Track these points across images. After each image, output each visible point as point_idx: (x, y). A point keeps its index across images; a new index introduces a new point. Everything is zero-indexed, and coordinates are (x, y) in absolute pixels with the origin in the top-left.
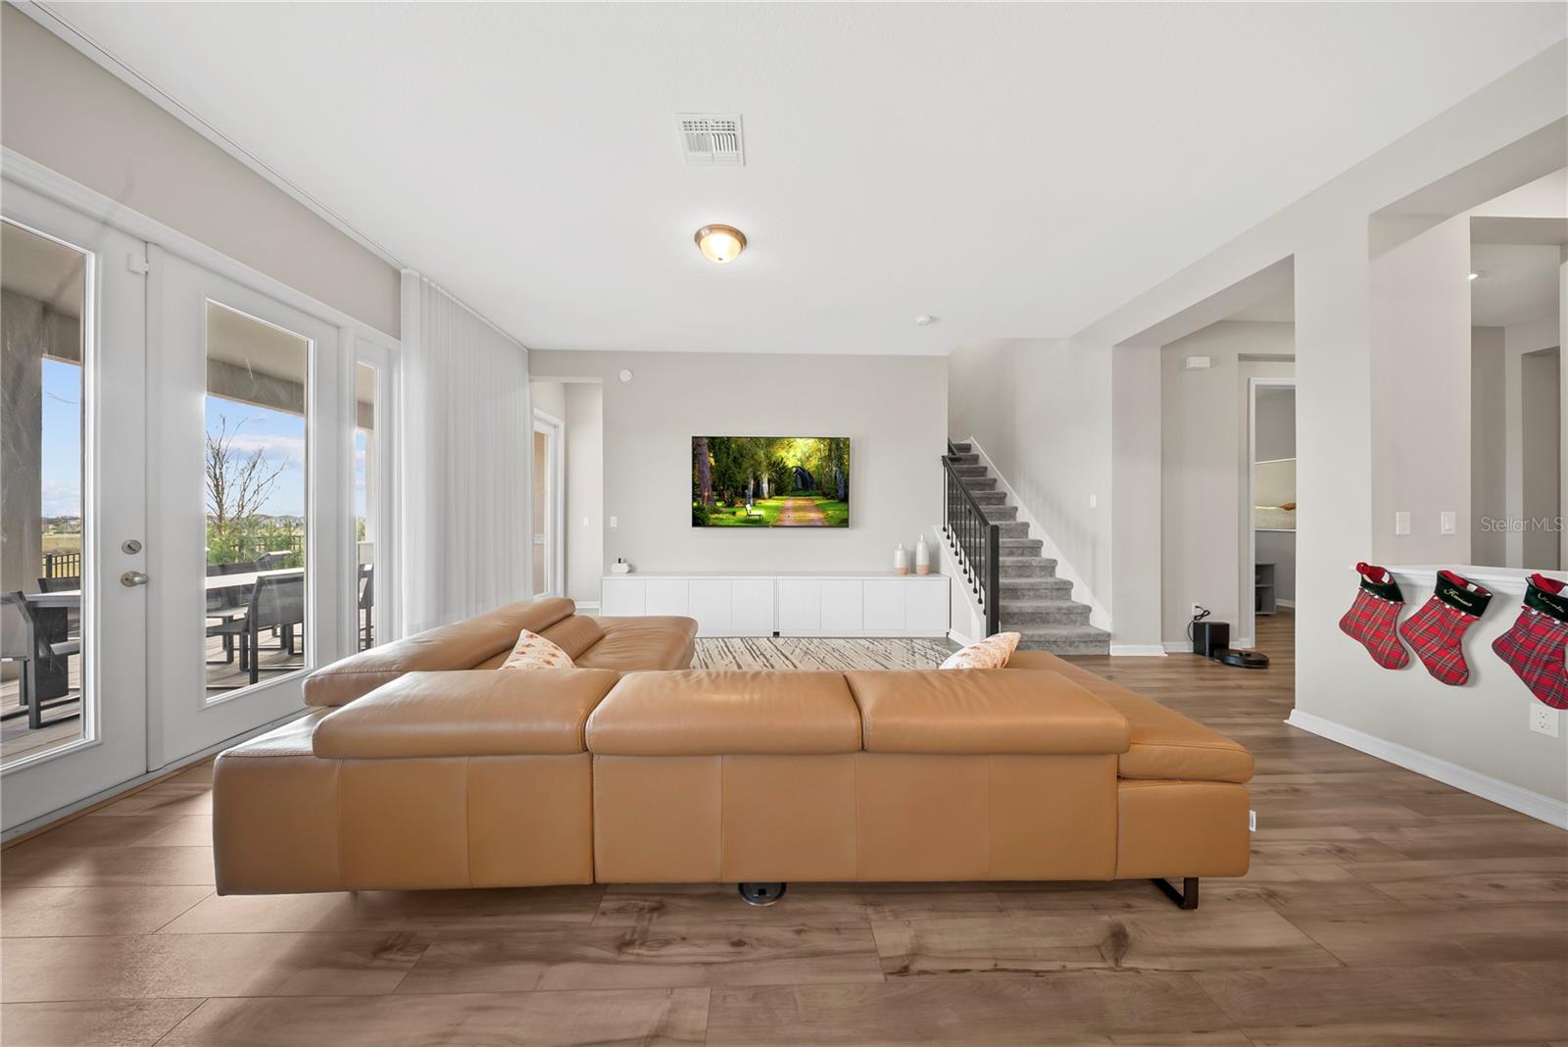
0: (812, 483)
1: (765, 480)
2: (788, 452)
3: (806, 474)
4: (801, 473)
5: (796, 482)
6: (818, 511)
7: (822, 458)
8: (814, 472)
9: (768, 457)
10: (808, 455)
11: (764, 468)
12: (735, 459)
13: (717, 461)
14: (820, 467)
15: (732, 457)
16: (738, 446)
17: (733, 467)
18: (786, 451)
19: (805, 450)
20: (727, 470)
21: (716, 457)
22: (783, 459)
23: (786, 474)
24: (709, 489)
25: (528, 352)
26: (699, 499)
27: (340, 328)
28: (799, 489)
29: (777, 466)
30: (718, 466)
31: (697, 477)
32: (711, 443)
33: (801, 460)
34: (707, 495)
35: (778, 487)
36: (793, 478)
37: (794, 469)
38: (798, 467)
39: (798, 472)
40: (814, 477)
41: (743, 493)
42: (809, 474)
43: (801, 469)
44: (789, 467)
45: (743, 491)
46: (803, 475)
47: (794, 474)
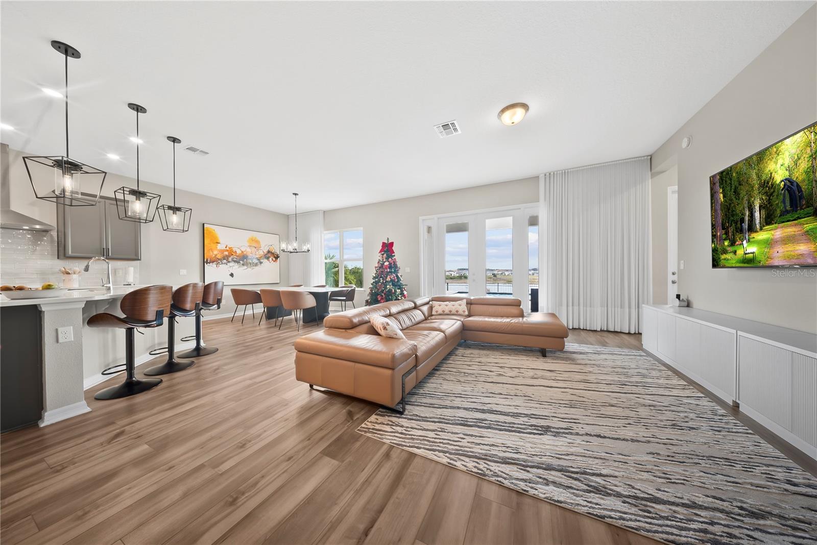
0: (801, 197)
1: (757, 208)
2: (776, 163)
3: (795, 188)
4: (791, 185)
5: (784, 202)
6: (808, 241)
7: (812, 156)
8: (804, 181)
9: (759, 177)
10: (796, 157)
11: (756, 192)
12: (736, 188)
13: (724, 197)
14: (811, 170)
15: (733, 187)
16: (737, 173)
17: (734, 199)
18: (775, 162)
19: (794, 151)
20: (730, 204)
21: (724, 192)
22: (771, 174)
23: (775, 194)
24: (720, 227)
25: (649, 157)
26: (715, 240)
27: (520, 209)
28: (787, 212)
29: (767, 186)
30: (725, 201)
31: (714, 217)
32: (721, 179)
33: (789, 169)
34: (719, 234)
35: (768, 214)
36: (782, 197)
37: (783, 183)
38: (786, 179)
39: (786, 187)
40: (803, 190)
41: (742, 226)
42: (798, 185)
43: (789, 181)
44: (778, 182)
45: (741, 224)
46: (791, 188)
47: (782, 190)
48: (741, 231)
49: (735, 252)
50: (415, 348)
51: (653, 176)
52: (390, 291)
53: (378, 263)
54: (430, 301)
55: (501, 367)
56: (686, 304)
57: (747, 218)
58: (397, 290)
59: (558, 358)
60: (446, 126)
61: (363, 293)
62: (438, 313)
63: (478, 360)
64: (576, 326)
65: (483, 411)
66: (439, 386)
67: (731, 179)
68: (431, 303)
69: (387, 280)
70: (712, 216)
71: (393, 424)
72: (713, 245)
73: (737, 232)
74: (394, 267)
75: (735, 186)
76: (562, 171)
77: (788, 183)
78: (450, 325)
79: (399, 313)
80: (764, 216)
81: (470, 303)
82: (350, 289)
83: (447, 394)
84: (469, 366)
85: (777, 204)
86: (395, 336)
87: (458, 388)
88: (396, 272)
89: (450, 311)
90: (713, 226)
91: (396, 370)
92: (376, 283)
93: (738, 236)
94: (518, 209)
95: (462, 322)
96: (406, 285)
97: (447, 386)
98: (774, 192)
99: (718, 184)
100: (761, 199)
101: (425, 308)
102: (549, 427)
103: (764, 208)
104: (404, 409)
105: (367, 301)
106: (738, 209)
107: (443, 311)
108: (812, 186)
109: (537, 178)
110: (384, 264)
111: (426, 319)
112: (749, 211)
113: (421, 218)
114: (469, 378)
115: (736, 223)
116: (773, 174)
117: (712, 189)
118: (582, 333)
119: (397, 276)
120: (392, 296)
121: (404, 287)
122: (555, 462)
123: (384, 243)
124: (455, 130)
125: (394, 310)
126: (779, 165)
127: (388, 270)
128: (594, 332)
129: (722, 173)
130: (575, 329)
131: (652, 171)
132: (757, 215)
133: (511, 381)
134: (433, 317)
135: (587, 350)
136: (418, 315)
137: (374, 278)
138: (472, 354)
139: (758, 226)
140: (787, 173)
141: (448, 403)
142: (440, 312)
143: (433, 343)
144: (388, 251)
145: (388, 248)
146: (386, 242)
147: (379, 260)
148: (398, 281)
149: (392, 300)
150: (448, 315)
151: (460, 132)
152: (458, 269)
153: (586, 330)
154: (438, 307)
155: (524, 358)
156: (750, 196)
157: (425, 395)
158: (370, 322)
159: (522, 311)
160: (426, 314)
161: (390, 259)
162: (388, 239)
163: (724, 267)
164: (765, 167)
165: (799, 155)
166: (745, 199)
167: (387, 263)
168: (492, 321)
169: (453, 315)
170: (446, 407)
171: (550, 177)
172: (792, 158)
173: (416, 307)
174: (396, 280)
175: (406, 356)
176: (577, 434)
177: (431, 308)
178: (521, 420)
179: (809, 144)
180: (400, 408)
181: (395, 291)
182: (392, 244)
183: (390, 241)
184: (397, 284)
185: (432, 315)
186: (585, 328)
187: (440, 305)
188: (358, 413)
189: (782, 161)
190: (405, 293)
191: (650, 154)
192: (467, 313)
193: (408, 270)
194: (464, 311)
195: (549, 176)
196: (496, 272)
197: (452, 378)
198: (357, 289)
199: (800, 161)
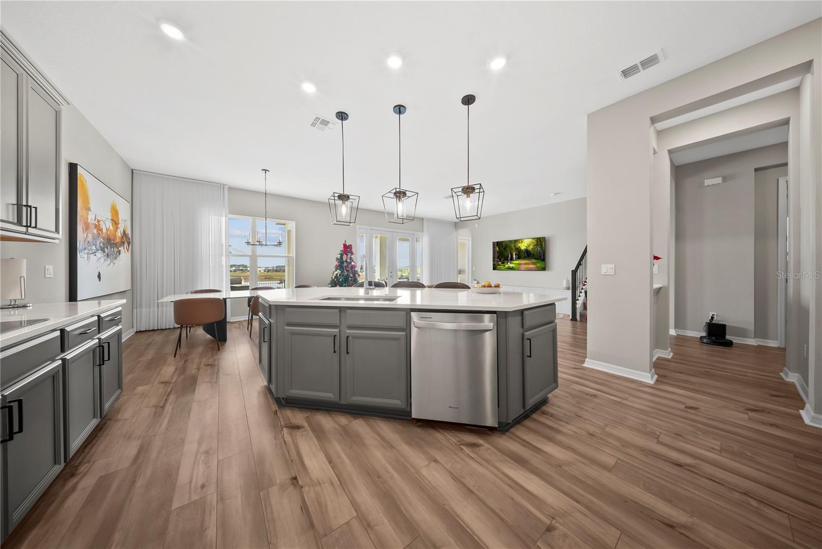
0: (531, 254)
1: (514, 254)
3: (529, 251)
4: (527, 251)
5: (525, 254)
8: (532, 251)
11: (514, 251)
13: (499, 249)
16: (505, 243)
17: (503, 251)
21: (499, 247)
24: (497, 258)
25: (455, 223)
26: (494, 262)
28: (526, 257)
29: (518, 249)
30: (499, 251)
34: (496, 260)
37: (524, 250)
44: (522, 249)
45: (507, 258)
48: (507, 260)
49: (504, 266)
57: (509, 257)
67: (502, 245)
70: (493, 255)
75: (504, 247)
80: (517, 257)
85: (522, 255)
90: (493, 257)
93: (506, 261)
94: (414, 234)
98: (520, 251)
99: (496, 245)
100: (516, 253)
103: (517, 255)
106: (506, 254)
109: (422, 219)
112: (511, 255)
113: (358, 227)
115: (505, 258)
116: (520, 247)
117: (493, 246)
126: (522, 245)
129: (498, 242)
132: (514, 256)
139: (514, 259)
140: (526, 248)
156: (511, 252)
162: (345, 241)
163: (498, 270)
164: (517, 245)
165: (530, 244)
166: (509, 252)
172: (527, 244)
179: (534, 242)
189: (524, 244)
199: (530, 246)
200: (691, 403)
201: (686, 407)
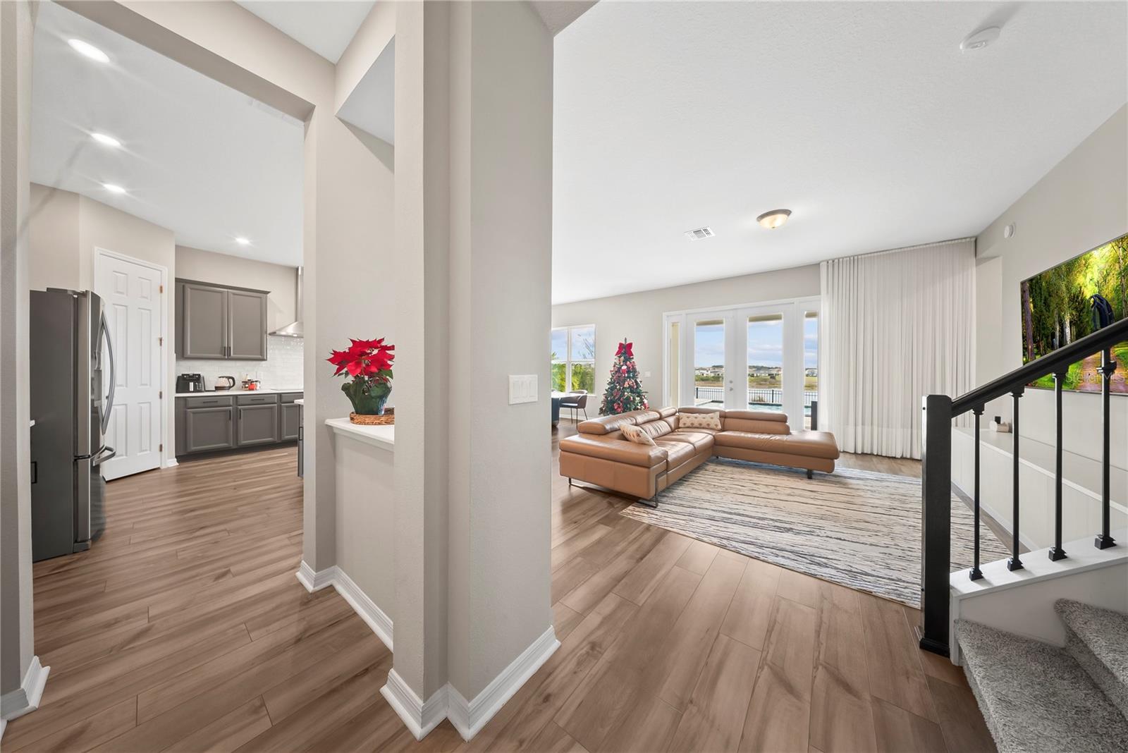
1: (1068, 323)
2: (1085, 277)
7: (1120, 273)
8: (1113, 299)
9: (1068, 289)
10: (1105, 273)
11: (1066, 306)
12: (1046, 299)
13: (1034, 307)
14: (1120, 289)
15: (1043, 298)
16: (1047, 282)
17: (1044, 311)
18: (1084, 275)
19: (1102, 266)
20: (1040, 316)
21: (1034, 302)
22: (1081, 287)
23: (1085, 310)
24: (1031, 341)
25: (974, 239)
26: (1026, 353)
27: (793, 303)
29: (1077, 300)
30: (1036, 312)
31: (1025, 328)
32: (1031, 286)
33: (1098, 285)
34: (1030, 347)
35: (1079, 331)
36: (1092, 314)
37: (1092, 299)
38: (1096, 296)
39: (1096, 304)
40: (1113, 309)
41: (1053, 342)
42: (1108, 304)
43: (1099, 298)
44: (1088, 297)
45: (1052, 340)
46: (1101, 306)
47: (1092, 307)
48: (1052, 346)
50: (666, 454)
51: (978, 263)
52: (628, 398)
53: (614, 366)
54: (676, 412)
55: (755, 484)
56: (1007, 428)
57: (1057, 334)
58: (637, 398)
59: (826, 481)
60: (697, 232)
61: (596, 398)
62: (687, 425)
63: (730, 476)
64: (867, 451)
65: (731, 513)
66: (688, 493)
67: (1040, 289)
68: (677, 414)
69: (625, 386)
70: (1023, 326)
71: (648, 513)
72: (1025, 359)
73: (1048, 347)
74: (632, 371)
75: (1045, 297)
76: (850, 257)
77: (1098, 301)
78: (701, 438)
79: (645, 423)
80: (1075, 333)
81: (724, 416)
82: (581, 395)
83: (696, 499)
84: (720, 480)
85: (1088, 322)
86: (647, 443)
87: (708, 496)
88: (635, 377)
89: (700, 424)
90: (1024, 337)
91: (652, 468)
92: (612, 389)
94: (791, 303)
95: (714, 436)
96: (646, 392)
97: (694, 493)
98: (1084, 307)
99: (1028, 292)
100: (1071, 314)
101: (671, 420)
102: (792, 529)
103: (1074, 324)
104: (657, 505)
105: (601, 409)
106: (1050, 322)
107: (692, 424)
108: (1122, 306)
109: (817, 266)
110: (621, 368)
111: (673, 431)
112: (1060, 325)
113: (665, 314)
114: (720, 490)
115: (1047, 337)
116: (1083, 288)
117: (1022, 297)
118: (875, 459)
119: (636, 382)
120: (630, 404)
121: (644, 394)
122: (788, 548)
123: (621, 344)
124: (708, 233)
125: (640, 419)
126: (1088, 280)
127: (626, 375)
128: (891, 459)
129: (1031, 280)
130: (867, 454)
131: (977, 257)
132: (1068, 330)
133: (764, 495)
134: (679, 430)
135: (868, 476)
136: (664, 427)
137: (610, 383)
138: (724, 470)
140: (1097, 289)
141: (697, 505)
142: (688, 424)
143: (682, 453)
144: (625, 353)
145: (625, 350)
146: (624, 343)
147: (615, 363)
148: (637, 388)
149: (630, 410)
150: (698, 428)
151: (713, 234)
152: (714, 366)
153: (881, 456)
154: (686, 419)
155: (785, 478)
156: (1061, 310)
157: (674, 498)
158: (620, 429)
159: (788, 428)
160: (673, 426)
161: (628, 362)
162: (626, 339)
164: (1075, 280)
165: (1108, 271)
166: (1055, 312)
167: (624, 367)
168: (748, 437)
169: (703, 428)
170: (695, 507)
171: (833, 265)
172: (1101, 272)
173: (661, 418)
174: (635, 387)
175: (659, 459)
176: (818, 536)
177: (678, 420)
178: (766, 522)
179: (1117, 260)
180: (653, 504)
181: (634, 399)
182: (630, 345)
183: (628, 342)
184: (635, 390)
185: (679, 428)
186: (880, 454)
187: (688, 417)
188: (617, 504)
189: (1091, 275)
190: (645, 401)
191: (976, 234)
192: (720, 427)
193: (648, 374)
194: (716, 425)
195: (834, 263)
196: (774, 372)
197: (701, 488)
198: (588, 395)
199: (1109, 278)
200: (228, 582)
201: (228, 571)
